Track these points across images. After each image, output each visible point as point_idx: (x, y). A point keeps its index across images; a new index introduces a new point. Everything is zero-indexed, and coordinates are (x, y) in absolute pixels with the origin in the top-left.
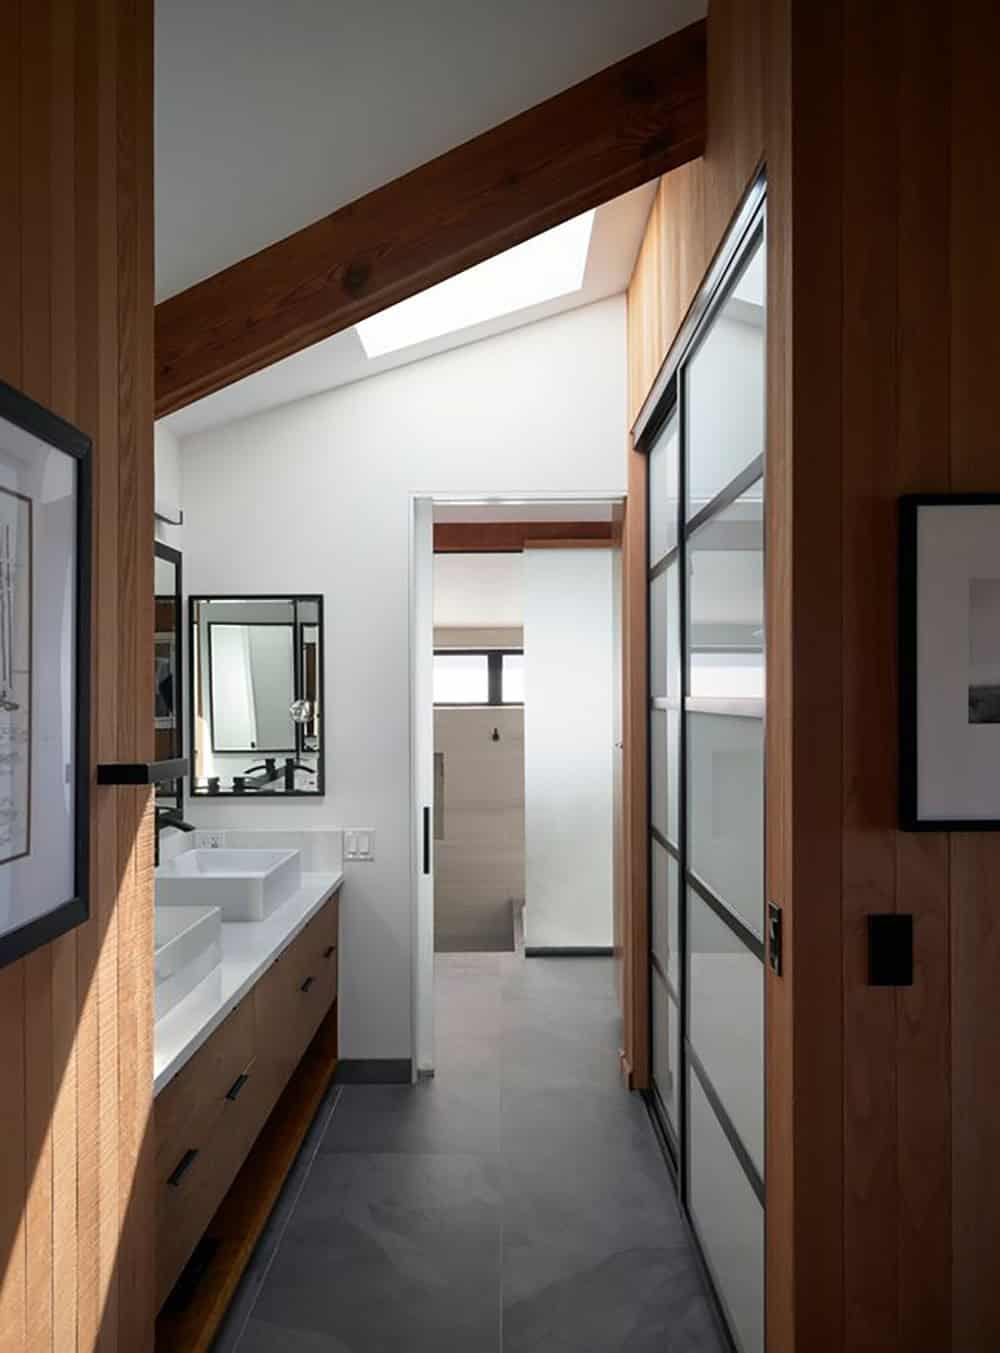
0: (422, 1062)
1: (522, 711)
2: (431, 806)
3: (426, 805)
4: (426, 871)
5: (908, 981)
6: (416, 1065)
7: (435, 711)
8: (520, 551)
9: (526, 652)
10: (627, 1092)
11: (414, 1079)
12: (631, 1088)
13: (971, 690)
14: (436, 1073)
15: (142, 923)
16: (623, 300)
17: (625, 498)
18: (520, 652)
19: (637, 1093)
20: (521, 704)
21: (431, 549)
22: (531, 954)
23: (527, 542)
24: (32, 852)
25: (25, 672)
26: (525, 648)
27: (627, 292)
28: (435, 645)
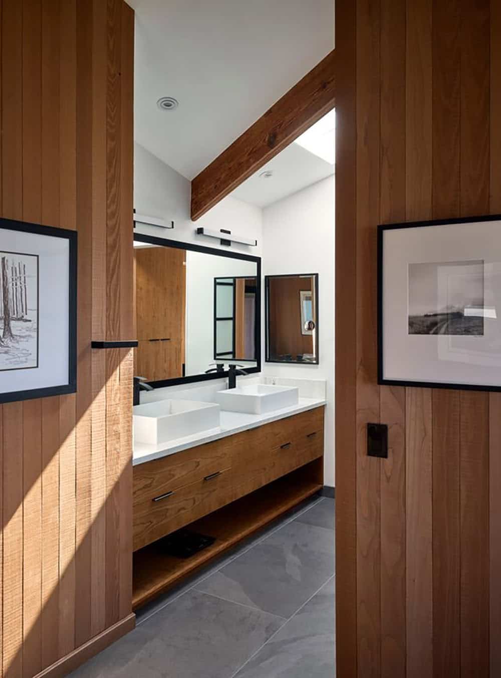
5: (386, 457)
13: (410, 318)
15: (122, 414)
24: (39, 366)
25: (35, 310)
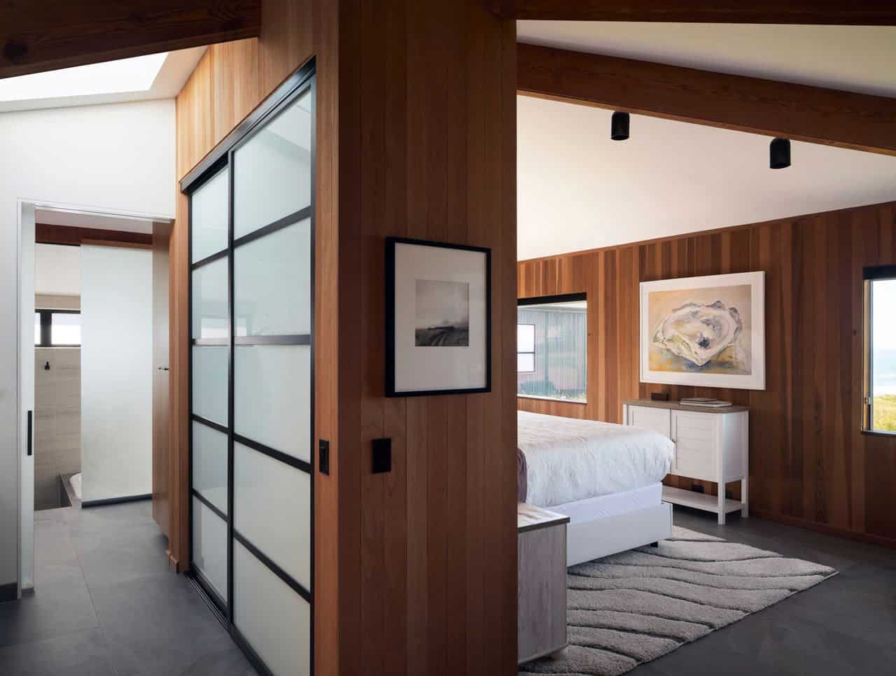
0: (25, 583)
1: (80, 350)
2: (33, 410)
3: (30, 410)
4: (30, 453)
5: (389, 470)
6: (21, 586)
7: (36, 350)
8: (79, 246)
9: (82, 312)
10: (175, 574)
11: (19, 596)
12: (178, 572)
13: (416, 331)
14: (35, 589)
16: (174, 101)
17: (173, 221)
18: (79, 312)
19: (181, 574)
20: (79, 346)
21: (34, 240)
22: (86, 506)
23: (83, 240)
26: (81, 310)
27: (176, 98)
28: (36, 306)
